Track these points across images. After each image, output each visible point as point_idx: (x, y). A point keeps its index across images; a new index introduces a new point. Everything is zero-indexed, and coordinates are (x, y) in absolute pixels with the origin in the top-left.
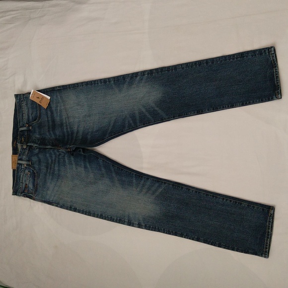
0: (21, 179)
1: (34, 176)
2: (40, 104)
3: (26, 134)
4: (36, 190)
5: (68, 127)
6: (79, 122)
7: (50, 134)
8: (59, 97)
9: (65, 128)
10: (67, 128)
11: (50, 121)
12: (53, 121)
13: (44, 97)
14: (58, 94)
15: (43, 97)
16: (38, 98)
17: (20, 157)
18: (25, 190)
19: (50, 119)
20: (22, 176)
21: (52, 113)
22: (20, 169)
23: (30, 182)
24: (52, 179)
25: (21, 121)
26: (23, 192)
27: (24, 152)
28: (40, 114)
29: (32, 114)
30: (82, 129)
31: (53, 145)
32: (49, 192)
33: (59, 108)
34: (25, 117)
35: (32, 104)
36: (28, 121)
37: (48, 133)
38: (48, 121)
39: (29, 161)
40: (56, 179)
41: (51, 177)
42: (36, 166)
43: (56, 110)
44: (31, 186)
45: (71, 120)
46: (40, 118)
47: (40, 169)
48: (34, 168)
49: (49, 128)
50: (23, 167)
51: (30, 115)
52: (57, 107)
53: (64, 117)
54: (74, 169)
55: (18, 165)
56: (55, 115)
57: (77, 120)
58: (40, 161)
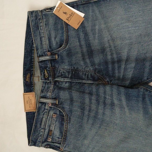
0: (43, 124)
1: (62, 119)
2: (67, 21)
3: (49, 65)
4: (65, 139)
5: (114, 52)
6: (131, 44)
7: (85, 63)
8: (97, 12)
9: (109, 54)
10: (112, 54)
11: (84, 47)
12: (89, 45)
13: (75, 13)
14: (95, 8)
15: (73, 14)
16: (65, 13)
17: (43, 94)
18: (47, 138)
19: (83, 43)
20: (44, 119)
21: (86, 34)
22: (43, 109)
23: (56, 127)
24: (93, 124)
25: (39, 47)
26: (46, 141)
27: (48, 88)
28: (68, 36)
29: (55, 38)
30: (135, 53)
31: (94, 79)
32: (86, 142)
33: (97, 27)
34: (46, 42)
35: (55, 24)
36: (50, 47)
37: (82, 63)
38: (81, 46)
39: (55, 99)
40: (98, 125)
41: (91, 121)
42: (67, 107)
43: (93, 30)
44: (57, 133)
45: (118, 42)
46: (67, 42)
47: (71, 111)
48: (63, 108)
49: (83, 55)
50: (47, 108)
51: (53, 39)
52: (94, 25)
53: (106, 39)
54: (127, 114)
55: (40, 105)
56: (91, 37)
57: (128, 41)
58: (72, 100)
